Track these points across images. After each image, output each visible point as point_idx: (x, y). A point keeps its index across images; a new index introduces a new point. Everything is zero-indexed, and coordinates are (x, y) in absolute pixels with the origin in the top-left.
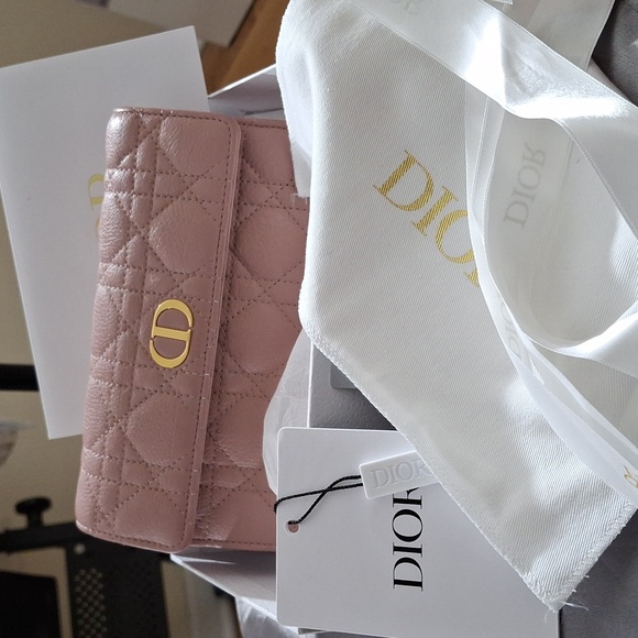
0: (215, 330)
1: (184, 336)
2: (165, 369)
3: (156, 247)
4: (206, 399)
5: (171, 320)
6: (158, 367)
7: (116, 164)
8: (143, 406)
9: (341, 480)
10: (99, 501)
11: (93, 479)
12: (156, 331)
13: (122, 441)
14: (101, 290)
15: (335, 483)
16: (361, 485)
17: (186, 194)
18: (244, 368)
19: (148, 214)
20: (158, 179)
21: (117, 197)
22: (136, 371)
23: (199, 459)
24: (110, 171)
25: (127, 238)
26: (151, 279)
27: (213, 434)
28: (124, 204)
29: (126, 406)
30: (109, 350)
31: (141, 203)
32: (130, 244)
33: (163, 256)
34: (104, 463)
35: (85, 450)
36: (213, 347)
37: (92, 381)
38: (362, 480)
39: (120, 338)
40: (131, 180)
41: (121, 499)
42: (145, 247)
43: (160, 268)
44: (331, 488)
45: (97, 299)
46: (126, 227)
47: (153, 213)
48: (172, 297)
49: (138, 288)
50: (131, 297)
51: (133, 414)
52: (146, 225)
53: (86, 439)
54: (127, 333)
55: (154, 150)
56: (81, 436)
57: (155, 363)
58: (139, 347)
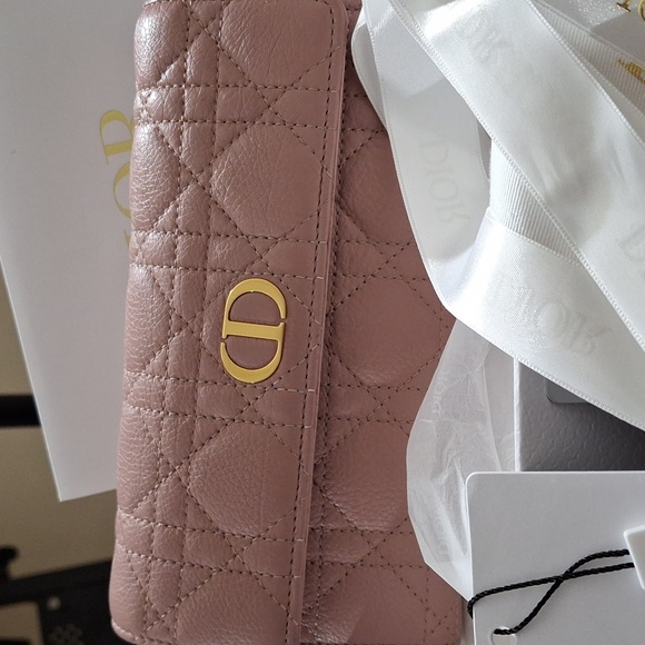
0: (320, 322)
1: (273, 333)
2: (245, 384)
3: (224, 201)
4: (310, 427)
5: (252, 309)
6: (235, 383)
7: (154, 80)
8: (213, 444)
9: (589, 559)
10: (150, 593)
11: (138, 560)
12: (229, 328)
13: (182, 498)
14: (138, 273)
15: (577, 565)
16: (631, 565)
17: (267, 116)
18: (363, 378)
19: (208, 151)
20: (222, 95)
21: (157, 129)
22: (201, 390)
23: (304, 522)
24: (144, 93)
25: (176, 189)
26: (218, 250)
27: (319, 481)
28: (169, 138)
29: (187, 446)
30: (156, 361)
31: (196, 135)
32: (182, 198)
33: (234, 211)
34: (155, 534)
35: (121, 514)
36: (317, 348)
37: (129, 410)
38: (632, 558)
39: (173, 341)
40: (179, 102)
41: (184, 588)
42: (205, 201)
43: (231, 232)
44: (571, 574)
45: (131, 286)
46: (174, 173)
47: (215, 149)
48: (252, 275)
49: (197, 265)
50: (187, 278)
51: (199, 457)
52: (206, 166)
53: (123, 498)
54: (183, 333)
55: (213, 54)
56: (114, 492)
57: (229, 378)
58: (203, 354)
